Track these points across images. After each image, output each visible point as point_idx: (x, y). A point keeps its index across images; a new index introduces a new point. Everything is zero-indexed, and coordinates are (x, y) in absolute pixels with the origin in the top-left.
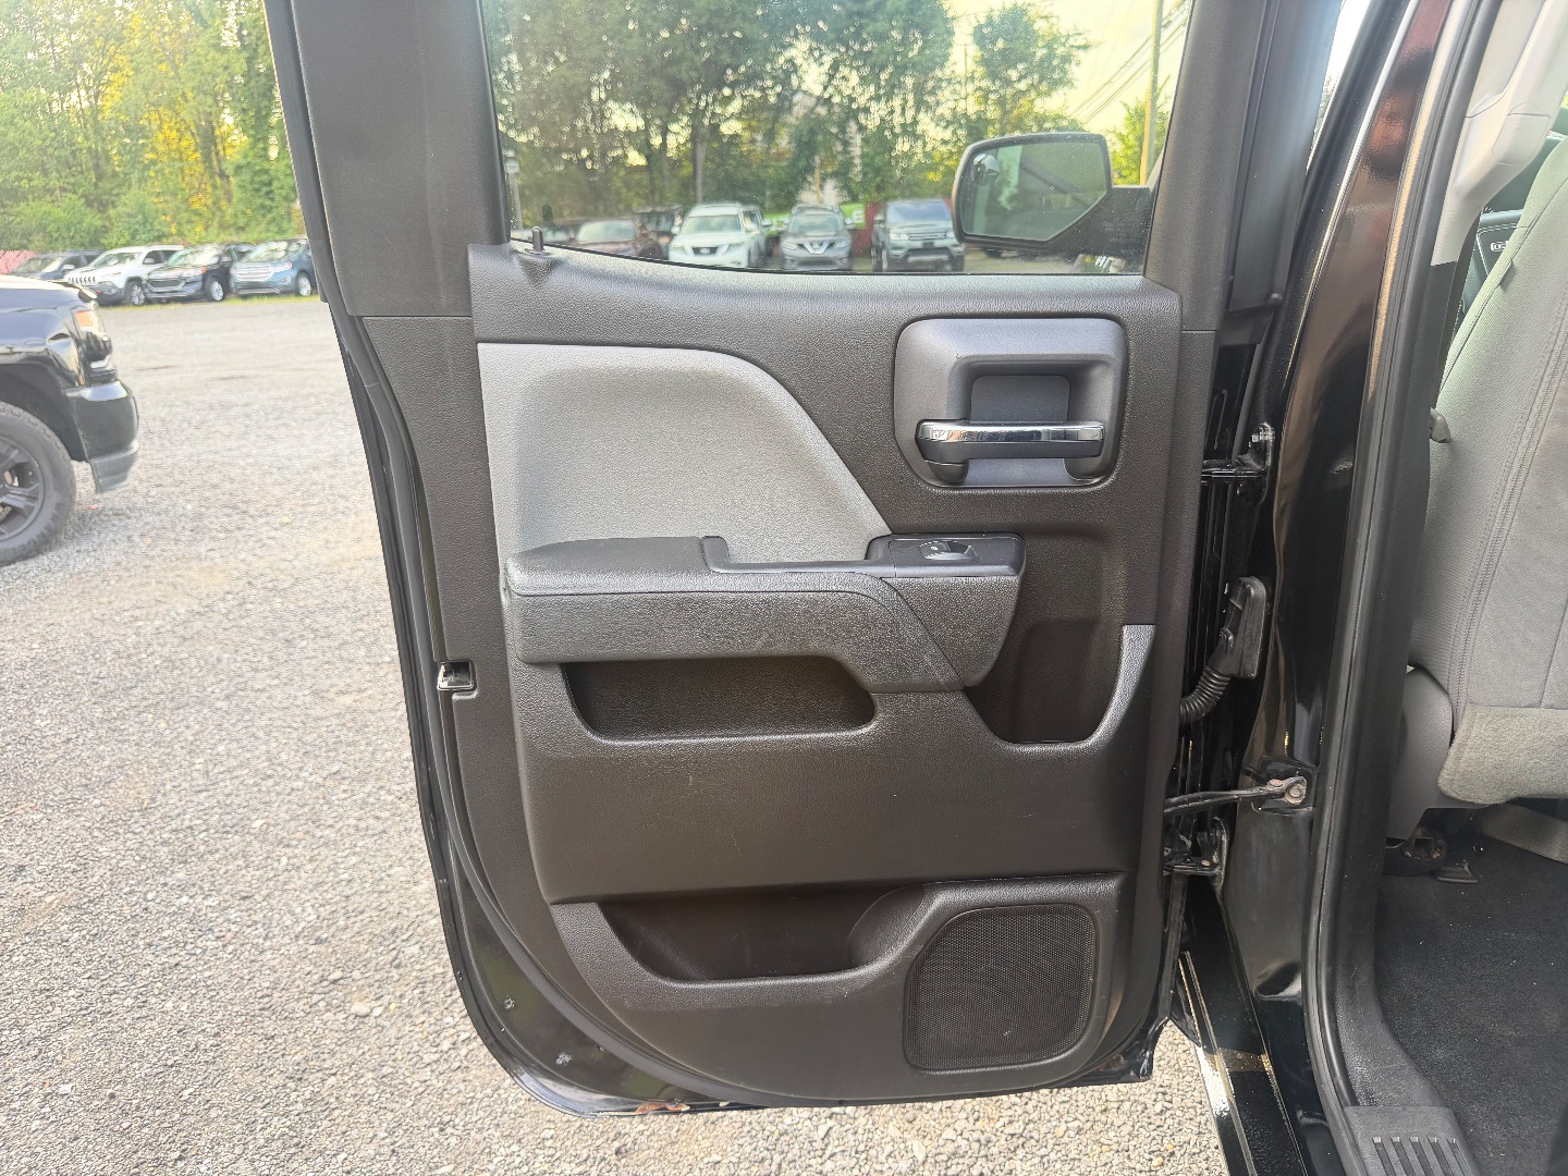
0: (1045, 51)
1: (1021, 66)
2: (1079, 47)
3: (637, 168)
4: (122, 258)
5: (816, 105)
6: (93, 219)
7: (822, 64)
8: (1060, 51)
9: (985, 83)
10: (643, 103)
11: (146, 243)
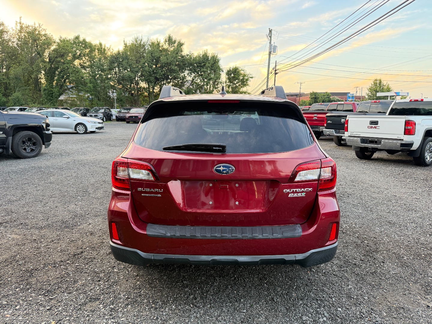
0: (242, 78)
1: (237, 81)
2: (250, 78)
3: (146, 96)
4: (11, 109)
5: (190, 85)
6: (4, 99)
7: (191, 77)
8: (246, 78)
9: (229, 84)
10: (148, 81)
11: (18, 106)
